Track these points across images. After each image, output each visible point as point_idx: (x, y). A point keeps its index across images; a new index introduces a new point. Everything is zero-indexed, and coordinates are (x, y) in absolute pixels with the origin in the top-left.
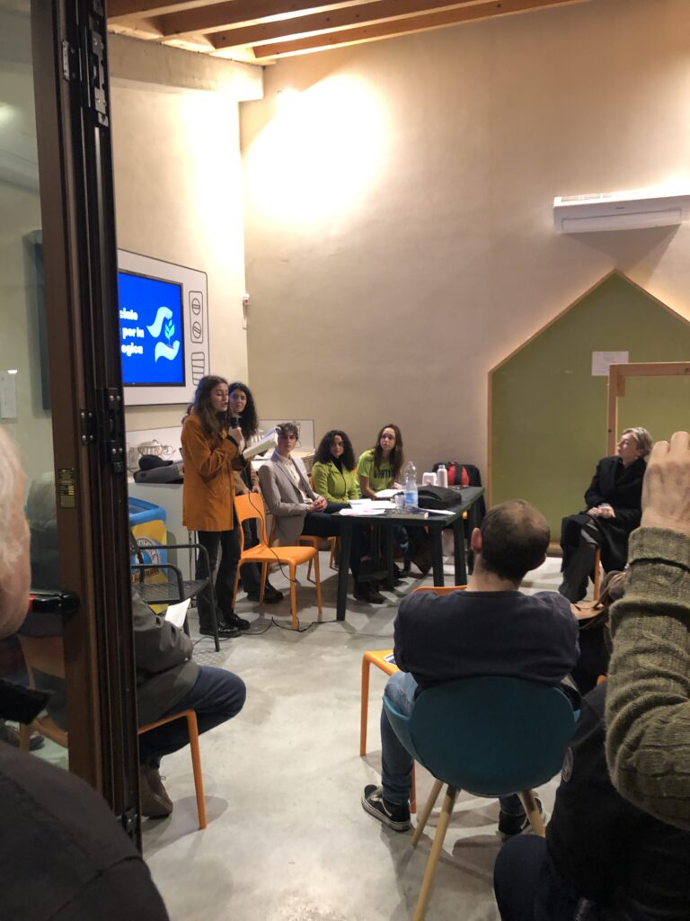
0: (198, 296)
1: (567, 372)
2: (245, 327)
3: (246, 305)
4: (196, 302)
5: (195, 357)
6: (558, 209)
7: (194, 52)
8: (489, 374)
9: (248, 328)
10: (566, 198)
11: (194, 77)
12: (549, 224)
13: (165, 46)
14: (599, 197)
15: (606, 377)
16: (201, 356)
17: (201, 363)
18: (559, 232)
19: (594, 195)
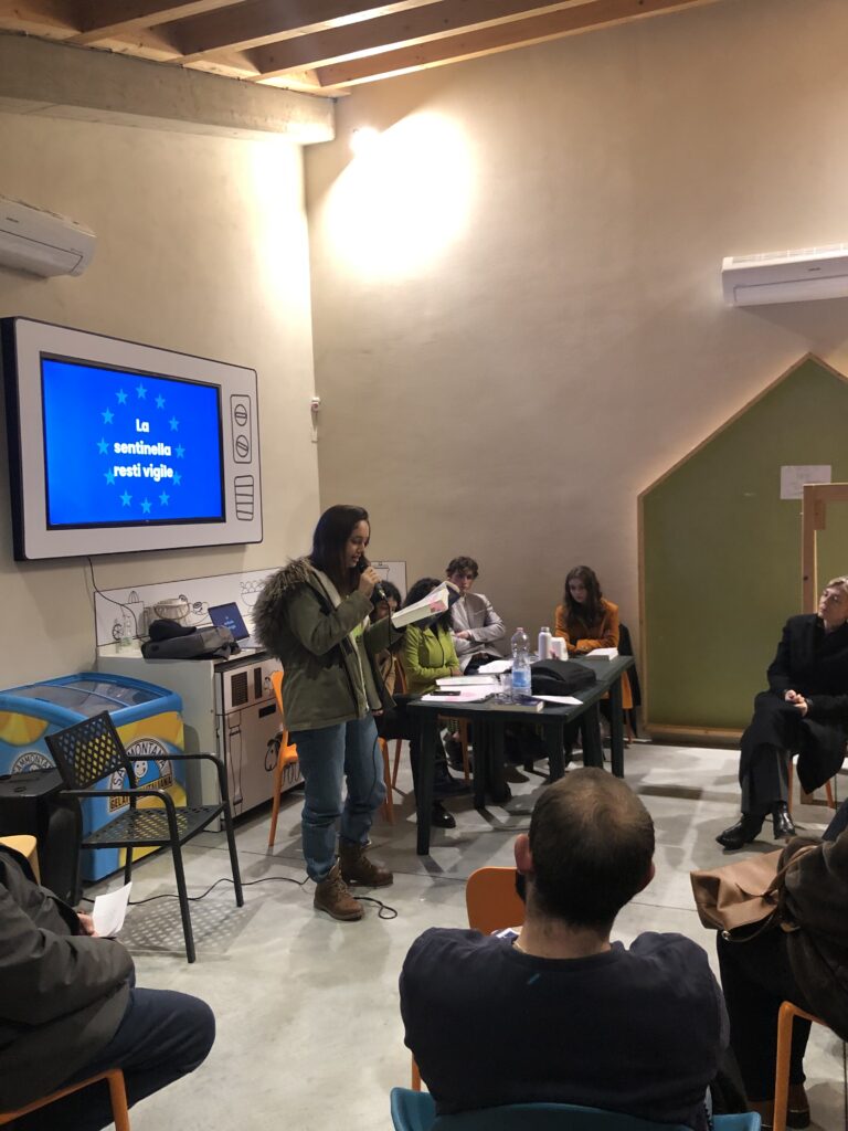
0: (244, 401)
1: (747, 494)
2: (315, 439)
3: (316, 411)
4: (240, 409)
5: (239, 481)
6: (728, 274)
7: (232, 79)
8: (639, 497)
9: (319, 441)
10: (740, 258)
11: (232, 112)
12: (716, 295)
13: (188, 69)
14: (785, 256)
15: (799, 501)
16: (248, 481)
17: (248, 490)
18: (731, 305)
19: (778, 253)
